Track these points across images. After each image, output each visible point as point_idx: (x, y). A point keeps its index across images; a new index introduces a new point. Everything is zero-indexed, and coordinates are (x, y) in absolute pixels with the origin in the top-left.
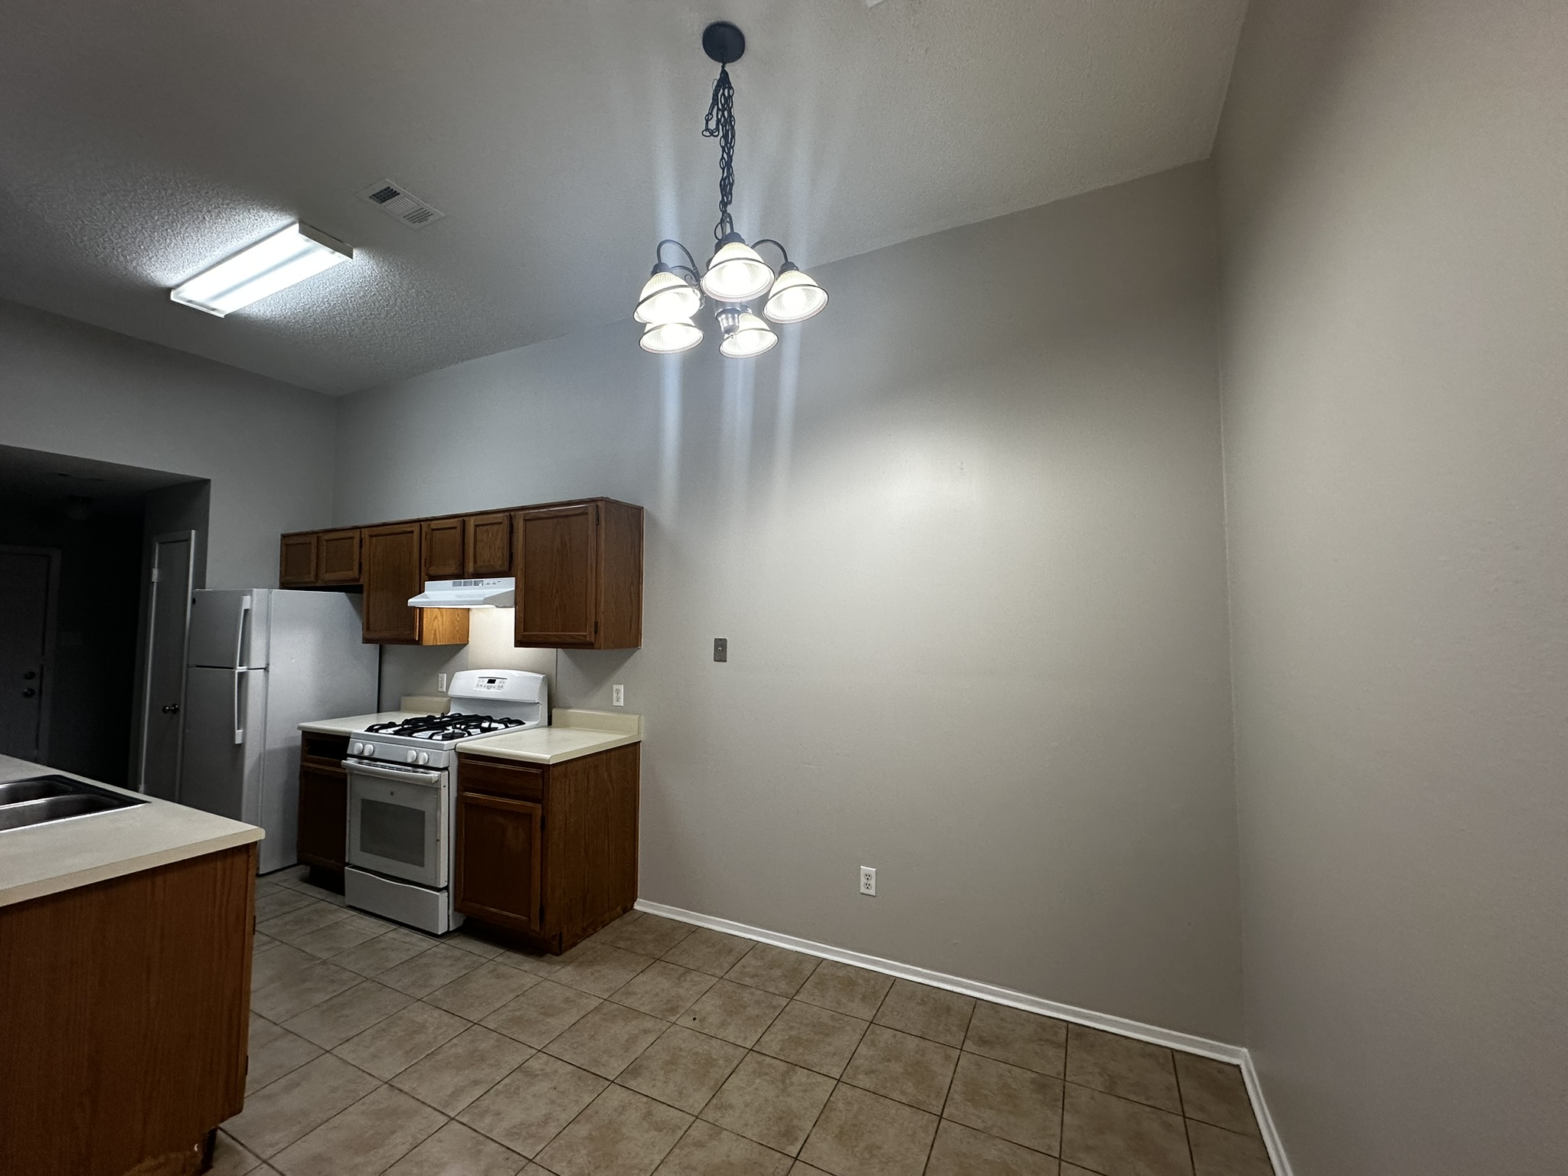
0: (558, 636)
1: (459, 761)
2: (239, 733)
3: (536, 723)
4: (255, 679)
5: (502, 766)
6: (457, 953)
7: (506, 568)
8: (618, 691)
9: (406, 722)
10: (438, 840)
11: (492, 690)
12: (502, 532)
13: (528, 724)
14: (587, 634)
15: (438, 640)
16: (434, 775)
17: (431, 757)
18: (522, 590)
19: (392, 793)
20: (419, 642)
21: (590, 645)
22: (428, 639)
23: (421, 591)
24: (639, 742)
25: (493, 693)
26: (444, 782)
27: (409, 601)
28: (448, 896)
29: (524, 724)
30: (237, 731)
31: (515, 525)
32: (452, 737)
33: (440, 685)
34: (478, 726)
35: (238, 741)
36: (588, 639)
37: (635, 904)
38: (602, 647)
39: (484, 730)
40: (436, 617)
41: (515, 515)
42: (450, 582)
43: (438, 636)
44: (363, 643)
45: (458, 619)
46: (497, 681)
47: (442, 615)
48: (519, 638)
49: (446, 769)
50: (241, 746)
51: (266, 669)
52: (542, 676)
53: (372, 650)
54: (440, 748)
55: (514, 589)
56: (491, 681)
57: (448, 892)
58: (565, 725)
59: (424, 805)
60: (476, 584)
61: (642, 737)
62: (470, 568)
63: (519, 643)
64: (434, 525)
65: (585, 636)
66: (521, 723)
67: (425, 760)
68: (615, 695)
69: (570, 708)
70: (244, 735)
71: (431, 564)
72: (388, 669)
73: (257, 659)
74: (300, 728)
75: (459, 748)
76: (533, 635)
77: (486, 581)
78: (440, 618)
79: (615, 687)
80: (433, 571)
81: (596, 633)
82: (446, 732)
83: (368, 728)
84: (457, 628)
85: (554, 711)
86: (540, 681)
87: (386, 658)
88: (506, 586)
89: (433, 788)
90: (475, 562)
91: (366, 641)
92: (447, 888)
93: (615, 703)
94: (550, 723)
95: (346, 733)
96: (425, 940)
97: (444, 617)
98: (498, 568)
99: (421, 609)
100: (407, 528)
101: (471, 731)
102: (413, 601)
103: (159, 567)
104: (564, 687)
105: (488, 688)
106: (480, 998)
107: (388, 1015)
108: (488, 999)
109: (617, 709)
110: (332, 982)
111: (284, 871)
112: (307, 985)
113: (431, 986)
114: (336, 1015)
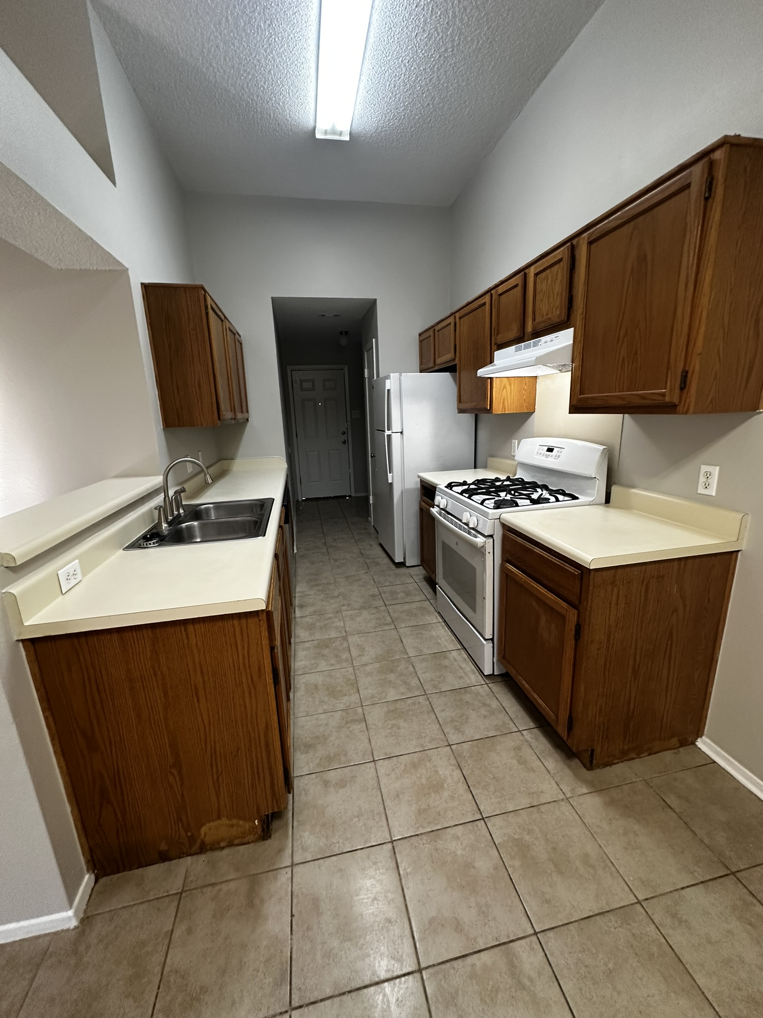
0: (622, 398)
1: (503, 531)
2: (390, 475)
3: (591, 499)
4: (396, 438)
5: (537, 550)
6: (494, 704)
7: (564, 317)
8: (708, 475)
9: (478, 482)
10: (484, 598)
11: (549, 459)
12: (560, 273)
13: (582, 499)
14: (668, 392)
15: (507, 409)
16: (480, 540)
17: (480, 522)
18: (580, 341)
19: (457, 544)
20: (490, 411)
21: (670, 408)
22: (497, 409)
23: (491, 361)
24: (738, 551)
25: (549, 462)
26: (489, 548)
27: (479, 371)
28: (493, 647)
29: (577, 498)
30: (389, 474)
31: (577, 257)
32: (498, 505)
33: (513, 450)
34: (528, 497)
35: (390, 481)
36: (667, 399)
37: (699, 740)
38: (692, 408)
39: (534, 502)
40: (505, 387)
41: (578, 243)
42: (512, 348)
43: (506, 406)
44: (458, 413)
45: (526, 388)
46: (555, 450)
47: (510, 385)
48: (574, 403)
49: (491, 536)
50: (391, 484)
51: (401, 433)
52: (602, 447)
53: (468, 418)
54: (485, 515)
55: (572, 342)
56: (550, 450)
57: (493, 643)
58: (626, 507)
59: (474, 562)
60: (535, 345)
61: (743, 546)
62: (529, 328)
63: (576, 407)
64: (501, 289)
65: (663, 395)
66: (574, 498)
67: (474, 524)
68: (702, 479)
69: (634, 487)
70: (393, 475)
71: (498, 334)
72: (482, 434)
73: (396, 426)
74: (419, 477)
75: (503, 519)
76: (589, 398)
77: (543, 339)
78: (508, 387)
79: (704, 468)
80: (500, 339)
81: (682, 389)
82: (497, 499)
83: (448, 484)
84: (524, 397)
85: (614, 489)
86: (599, 454)
87: (480, 426)
88: (564, 339)
89: (480, 551)
90: (534, 320)
91: (461, 411)
92: (492, 640)
93: (701, 490)
94: (608, 501)
95: (435, 484)
96: (474, 673)
97: (513, 387)
98: (556, 320)
99: (491, 378)
100: (481, 301)
101: (519, 501)
102: (481, 372)
103: (367, 368)
104: (627, 464)
105: (547, 456)
106: (497, 781)
107: (424, 748)
108: (503, 789)
109: (706, 500)
110: (405, 683)
111: (416, 568)
112: (392, 677)
113: (463, 733)
114: (394, 722)
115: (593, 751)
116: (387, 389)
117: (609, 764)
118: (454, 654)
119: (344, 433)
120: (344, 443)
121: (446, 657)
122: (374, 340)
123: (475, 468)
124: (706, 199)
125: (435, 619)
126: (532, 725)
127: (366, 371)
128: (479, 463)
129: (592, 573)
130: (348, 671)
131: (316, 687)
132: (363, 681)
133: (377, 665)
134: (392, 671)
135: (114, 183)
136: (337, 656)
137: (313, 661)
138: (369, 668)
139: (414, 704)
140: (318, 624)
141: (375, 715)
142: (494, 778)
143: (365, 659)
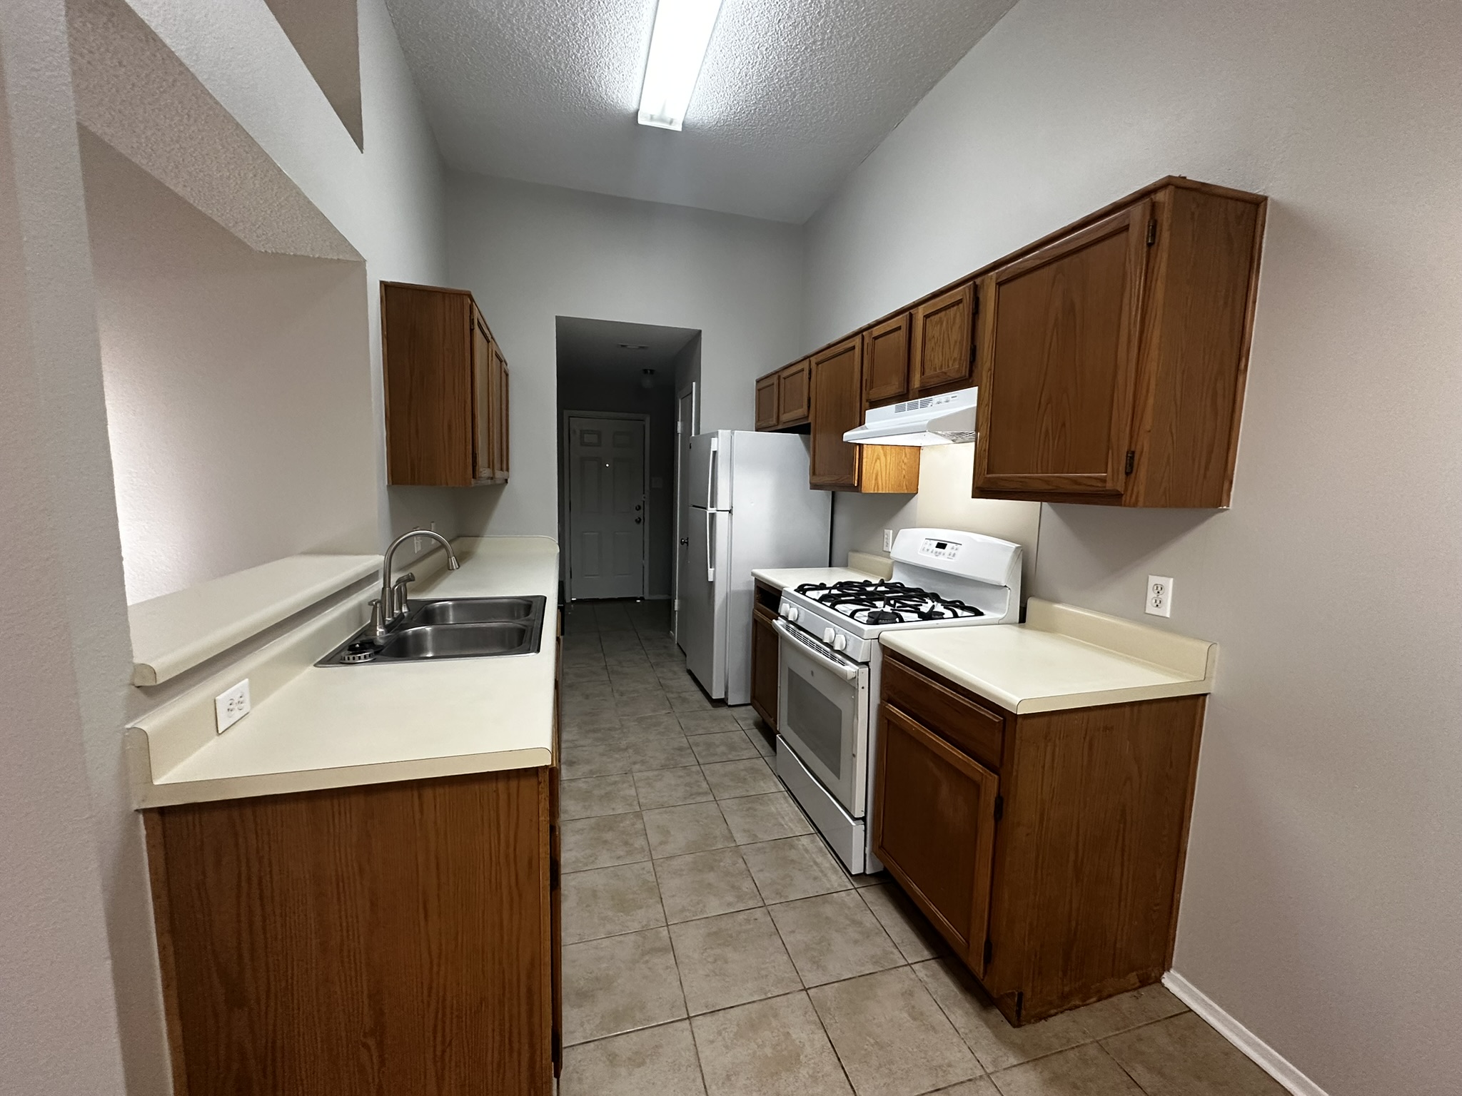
0: (1046, 481)
1: (883, 657)
2: (711, 571)
3: (1001, 616)
4: (722, 519)
5: (937, 686)
6: (869, 920)
7: (965, 372)
8: (1159, 589)
9: (840, 586)
10: (854, 756)
11: (941, 558)
12: (959, 317)
13: (989, 615)
14: (1112, 477)
15: (880, 487)
16: (850, 669)
17: (850, 643)
18: (988, 405)
19: (812, 673)
20: (858, 488)
21: (1113, 498)
22: (869, 486)
23: (862, 422)
24: (1205, 695)
25: (941, 561)
26: (863, 681)
27: (845, 434)
28: (865, 831)
29: (982, 614)
30: (709, 569)
31: (981, 299)
32: (875, 619)
33: (885, 544)
34: (916, 610)
35: (710, 579)
36: (1109, 485)
37: (1165, 975)
38: (1141, 503)
39: (925, 617)
40: (878, 458)
41: (983, 281)
42: (892, 407)
43: (880, 483)
44: (811, 489)
45: (906, 461)
46: (949, 546)
47: (885, 455)
48: (980, 484)
49: (866, 664)
50: (712, 584)
51: (730, 512)
52: (1014, 546)
53: (823, 497)
54: (859, 632)
55: (976, 405)
56: (941, 546)
57: (865, 825)
58: (1048, 628)
59: (841, 702)
60: (923, 406)
61: (1212, 687)
62: (916, 383)
63: (981, 491)
64: (877, 331)
65: (1103, 480)
66: (978, 613)
67: (841, 646)
68: (1151, 595)
69: (1058, 602)
70: (715, 572)
71: (871, 388)
72: (841, 520)
73: (723, 502)
74: (753, 574)
75: (884, 640)
76: (1002, 479)
77: (936, 398)
78: (883, 458)
79: (1153, 580)
80: (875, 395)
81: (1128, 474)
82: (873, 610)
83: (799, 587)
84: (904, 472)
85: (1032, 603)
86: (1010, 554)
87: (838, 508)
88: (965, 400)
89: (850, 685)
90: (923, 373)
91: (814, 486)
92: (864, 819)
93: (1151, 609)
94: (1023, 619)
95: (779, 586)
96: (836, 872)
97: (888, 459)
98: (953, 375)
99: (861, 445)
100: (848, 344)
101: (903, 614)
102: (849, 436)
103: (681, 421)
104: (1049, 569)
105: (937, 554)
106: (882, 1048)
107: (766, 994)
108: (891, 1062)
109: (1158, 623)
110: (733, 887)
111: (743, 708)
112: (711, 877)
113: (824, 969)
114: (718, 951)
115: (1021, 995)
116: (712, 450)
117: (1044, 1017)
118: (805, 841)
119: (638, 508)
120: (638, 521)
121: (792, 847)
122: (694, 383)
123: (830, 565)
124: (1149, 245)
125: (773, 786)
126: (926, 954)
127: (679, 424)
128: (835, 560)
129: (1019, 720)
130: (644, 869)
131: (594, 894)
132: (670, 885)
133: (689, 858)
134: (712, 869)
135: (361, 148)
136: (626, 843)
137: (588, 852)
138: (676, 863)
139: (748, 921)
140: (596, 792)
141: (690, 941)
142: (877, 1043)
143: (670, 849)
